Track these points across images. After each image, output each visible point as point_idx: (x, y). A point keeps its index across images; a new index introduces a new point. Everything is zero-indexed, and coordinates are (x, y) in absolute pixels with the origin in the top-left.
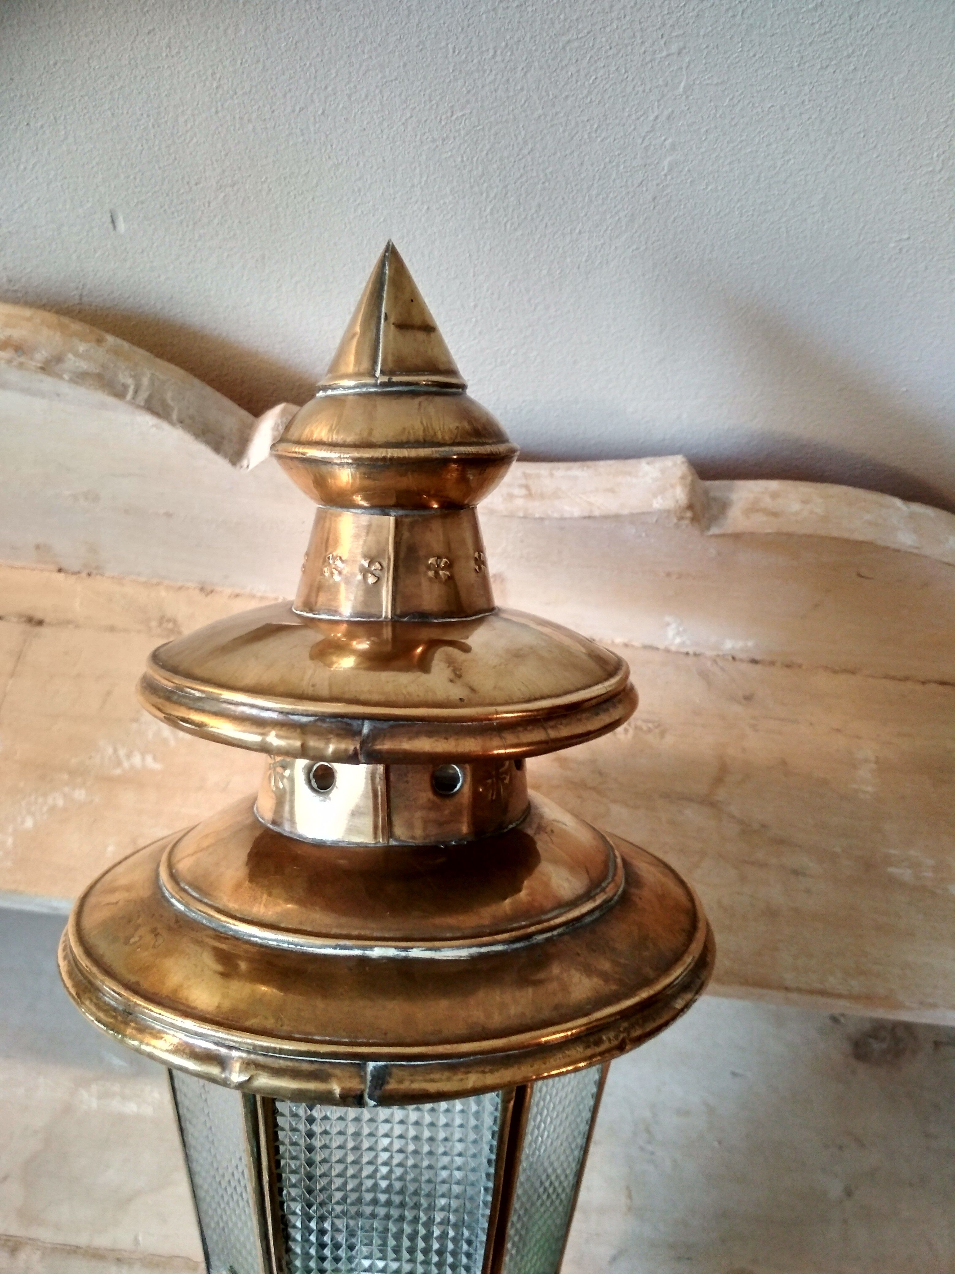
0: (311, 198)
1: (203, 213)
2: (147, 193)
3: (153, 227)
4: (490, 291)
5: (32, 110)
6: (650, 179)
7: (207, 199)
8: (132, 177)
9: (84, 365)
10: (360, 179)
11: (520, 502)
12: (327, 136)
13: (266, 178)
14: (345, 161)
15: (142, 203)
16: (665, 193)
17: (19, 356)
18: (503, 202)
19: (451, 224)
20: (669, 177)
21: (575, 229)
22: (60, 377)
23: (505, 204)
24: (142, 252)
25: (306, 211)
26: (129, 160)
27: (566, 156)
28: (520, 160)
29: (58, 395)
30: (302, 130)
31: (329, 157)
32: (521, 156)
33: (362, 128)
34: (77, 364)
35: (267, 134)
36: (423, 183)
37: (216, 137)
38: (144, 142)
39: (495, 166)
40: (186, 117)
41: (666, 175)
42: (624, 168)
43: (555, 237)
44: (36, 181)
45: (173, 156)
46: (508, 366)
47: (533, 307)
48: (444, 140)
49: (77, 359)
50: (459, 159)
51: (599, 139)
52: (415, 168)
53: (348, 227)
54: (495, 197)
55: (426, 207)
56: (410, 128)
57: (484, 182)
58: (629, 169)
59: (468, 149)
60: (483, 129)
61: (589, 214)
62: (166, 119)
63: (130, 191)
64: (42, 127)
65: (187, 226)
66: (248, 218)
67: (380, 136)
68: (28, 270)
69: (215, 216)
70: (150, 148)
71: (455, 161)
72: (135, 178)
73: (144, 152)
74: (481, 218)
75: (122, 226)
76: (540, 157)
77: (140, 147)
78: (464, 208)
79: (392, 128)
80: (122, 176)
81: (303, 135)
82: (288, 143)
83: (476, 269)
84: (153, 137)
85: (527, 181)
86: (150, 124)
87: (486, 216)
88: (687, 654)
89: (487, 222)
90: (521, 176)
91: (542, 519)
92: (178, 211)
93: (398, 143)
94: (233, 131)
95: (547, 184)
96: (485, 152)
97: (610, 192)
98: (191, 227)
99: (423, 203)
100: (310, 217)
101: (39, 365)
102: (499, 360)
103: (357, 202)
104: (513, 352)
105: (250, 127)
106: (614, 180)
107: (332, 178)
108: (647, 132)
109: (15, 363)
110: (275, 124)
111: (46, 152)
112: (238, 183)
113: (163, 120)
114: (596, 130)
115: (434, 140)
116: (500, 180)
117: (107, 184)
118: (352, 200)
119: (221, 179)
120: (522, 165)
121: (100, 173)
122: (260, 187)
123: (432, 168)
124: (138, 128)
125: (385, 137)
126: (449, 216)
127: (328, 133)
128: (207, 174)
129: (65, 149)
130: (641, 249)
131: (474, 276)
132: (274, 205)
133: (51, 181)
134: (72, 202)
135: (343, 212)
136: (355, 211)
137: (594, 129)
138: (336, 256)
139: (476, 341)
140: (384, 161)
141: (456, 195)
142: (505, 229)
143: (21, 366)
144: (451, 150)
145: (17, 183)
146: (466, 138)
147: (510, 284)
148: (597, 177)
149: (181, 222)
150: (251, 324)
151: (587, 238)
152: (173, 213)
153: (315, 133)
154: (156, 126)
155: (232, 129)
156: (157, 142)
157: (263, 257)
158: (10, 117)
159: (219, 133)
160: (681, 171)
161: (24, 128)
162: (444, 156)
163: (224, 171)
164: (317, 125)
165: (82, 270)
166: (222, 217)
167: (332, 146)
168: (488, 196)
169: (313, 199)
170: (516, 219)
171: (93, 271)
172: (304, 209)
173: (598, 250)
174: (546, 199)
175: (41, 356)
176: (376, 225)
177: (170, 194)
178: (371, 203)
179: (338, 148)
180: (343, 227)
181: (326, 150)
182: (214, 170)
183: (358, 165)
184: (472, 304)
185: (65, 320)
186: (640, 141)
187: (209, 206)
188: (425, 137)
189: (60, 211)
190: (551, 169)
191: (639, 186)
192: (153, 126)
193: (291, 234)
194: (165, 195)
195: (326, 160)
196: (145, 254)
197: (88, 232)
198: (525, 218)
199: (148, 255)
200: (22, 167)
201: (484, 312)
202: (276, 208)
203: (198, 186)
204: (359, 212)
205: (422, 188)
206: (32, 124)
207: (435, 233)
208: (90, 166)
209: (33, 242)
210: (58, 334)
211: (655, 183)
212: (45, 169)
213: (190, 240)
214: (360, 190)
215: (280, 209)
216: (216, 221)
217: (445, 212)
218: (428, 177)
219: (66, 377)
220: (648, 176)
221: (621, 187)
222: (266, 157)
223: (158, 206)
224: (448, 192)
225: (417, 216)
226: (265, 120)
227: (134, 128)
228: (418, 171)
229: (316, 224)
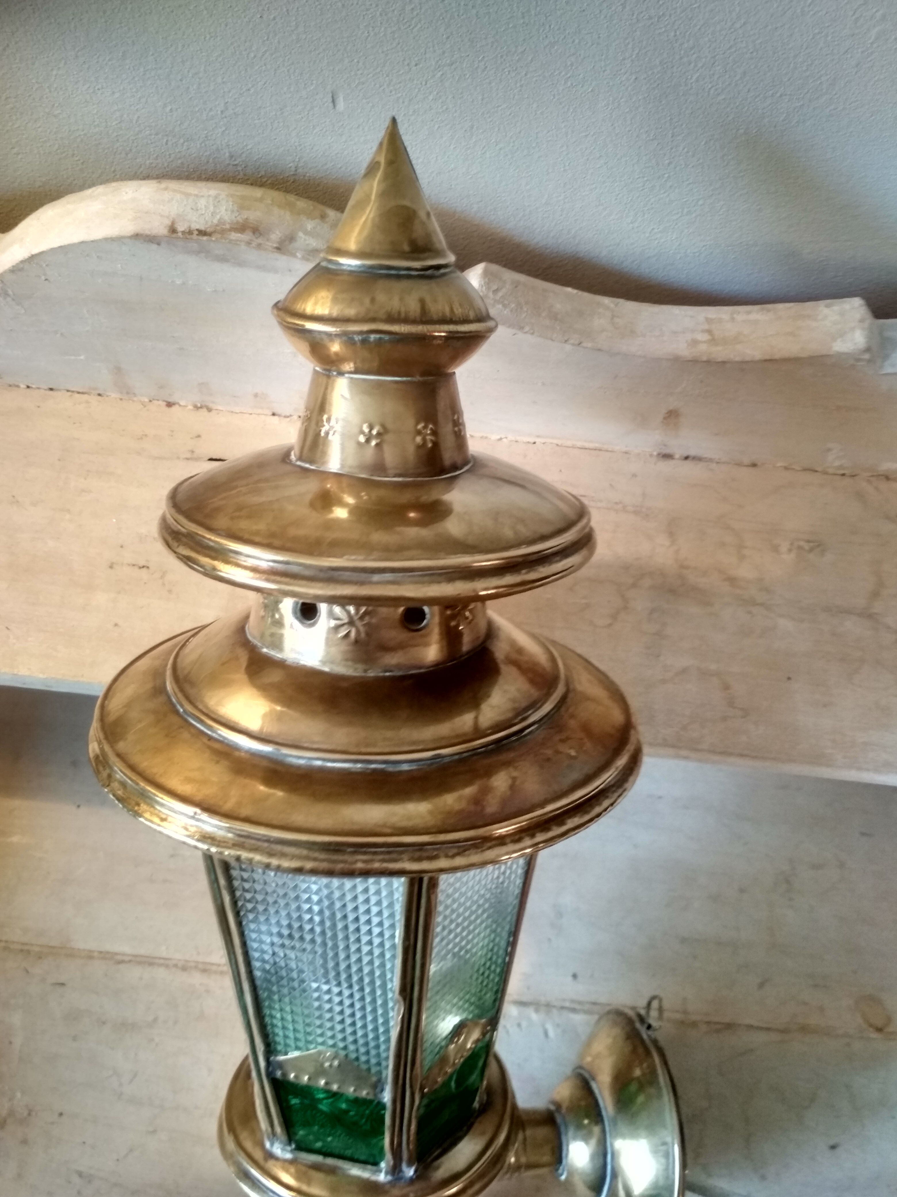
0: (524, 73)
1: (419, 90)
2: (368, 75)
3: (371, 105)
4: (686, 150)
5: (266, 4)
6: (856, 47)
7: (425, 78)
8: (356, 61)
9: (313, 243)
10: (573, 54)
11: (703, 347)
12: (546, 17)
13: (484, 57)
14: (561, 39)
15: (363, 83)
16: (869, 59)
17: (257, 238)
18: (710, 71)
19: (656, 91)
20: (875, 45)
21: (776, 93)
22: (294, 255)
23: (711, 72)
24: (358, 127)
25: (518, 85)
26: (354, 46)
27: (776, 28)
28: (731, 33)
29: (290, 271)
30: (523, 13)
31: (546, 37)
32: (733, 30)
33: (582, 9)
34: (307, 242)
35: (489, 18)
36: (634, 57)
37: (440, 22)
38: (371, 29)
39: (707, 39)
40: (413, 6)
41: (872, 43)
42: (832, 37)
43: (756, 100)
44: (264, 67)
45: (397, 40)
46: (694, 215)
47: (726, 163)
48: (659, 18)
49: (307, 238)
50: (672, 34)
51: (811, 13)
52: (628, 44)
53: (557, 97)
54: (702, 67)
55: (634, 77)
56: (628, 8)
57: (694, 54)
58: (836, 39)
59: (682, 25)
60: (699, 7)
61: (792, 79)
62: (393, 8)
63: (353, 73)
64: (274, 19)
65: (403, 102)
66: (462, 93)
67: (598, 16)
68: (249, 147)
69: (430, 93)
70: (375, 35)
71: (668, 36)
72: (358, 62)
73: (369, 39)
74: (686, 85)
75: (341, 105)
76: (752, 30)
77: (366, 34)
78: (671, 77)
79: (610, 8)
80: (346, 60)
81: (523, 17)
82: (508, 25)
83: (675, 130)
84: (379, 25)
85: (735, 51)
86: (378, 13)
87: (692, 83)
88: (843, 475)
89: (691, 88)
90: (731, 47)
91: (724, 362)
92: (396, 90)
93: (614, 22)
94: (456, 17)
95: (755, 54)
96: (698, 27)
97: (815, 60)
98: (406, 103)
99: (631, 74)
100: (521, 90)
101: (275, 245)
102: (686, 210)
103: (569, 75)
104: (701, 202)
105: (474, 11)
106: (821, 49)
107: (547, 54)
108: (861, 5)
109: (254, 244)
110: (498, 9)
111: (276, 41)
112: (456, 62)
113: (391, 9)
114: (810, 5)
115: (650, 18)
116: (709, 51)
117: (332, 68)
118: (563, 73)
119: (440, 59)
120: (733, 38)
121: (326, 58)
122: (476, 66)
123: (644, 43)
124: (366, 17)
125: (602, 17)
126: (655, 85)
127: (548, 15)
128: (428, 56)
129: (295, 38)
130: (839, 109)
131: (672, 137)
132: (487, 81)
133: (279, 67)
134: (296, 84)
135: (553, 84)
136: (566, 83)
137: (808, 4)
138: (542, 124)
139: (666, 194)
140: (599, 37)
141: (665, 66)
142: (709, 94)
143: (259, 246)
144: (665, 27)
145: (246, 69)
146: (682, 15)
147: (706, 143)
148: (804, 47)
149: (398, 98)
150: (453, 186)
151: (787, 100)
152: (391, 92)
153: (536, 15)
154: (384, 14)
155: (456, 14)
156: (383, 29)
157: (472, 127)
158: (244, 11)
159: (443, 19)
160: (887, 40)
161: (257, 20)
162: (657, 32)
163: (444, 53)
164: (538, 9)
165: (300, 145)
166: (437, 94)
167: (550, 26)
168: (696, 66)
169: (526, 75)
170: (720, 86)
171: (310, 145)
172: (516, 84)
173: (796, 110)
174: (752, 67)
175: (276, 236)
176: (583, 95)
177: (390, 75)
178: (581, 76)
179: (556, 28)
180: (552, 97)
181: (543, 31)
182: (435, 51)
183: (573, 42)
184: (667, 162)
185: (291, 198)
186: (851, 13)
187: (426, 84)
188: (642, 15)
189: (285, 93)
190: (759, 41)
191: (844, 53)
192: (381, 14)
193: (501, 106)
194: (385, 76)
195: (543, 39)
196: (361, 128)
197: (309, 111)
198: (729, 84)
199: (363, 129)
200: (252, 55)
201: (678, 169)
202: (490, 83)
203: (418, 67)
204: (569, 84)
205: (632, 61)
206: (265, 16)
207: (640, 100)
208: (317, 52)
209: (256, 121)
210: (288, 214)
211: (860, 50)
212: (274, 56)
213: (405, 115)
214: (572, 65)
215: (493, 84)
216: (431, 98)
217: (652, 81)
218: (640, 51)
219: (299, 255)
220: (854, 44)
221: (827, 55)
222: (486, 38)
223: (378, 86)
224: (658, 63)
225: (624, 85)
226: (488, 5)
227: (362, 17)
228: (630, 46)
229: (526, 96)
